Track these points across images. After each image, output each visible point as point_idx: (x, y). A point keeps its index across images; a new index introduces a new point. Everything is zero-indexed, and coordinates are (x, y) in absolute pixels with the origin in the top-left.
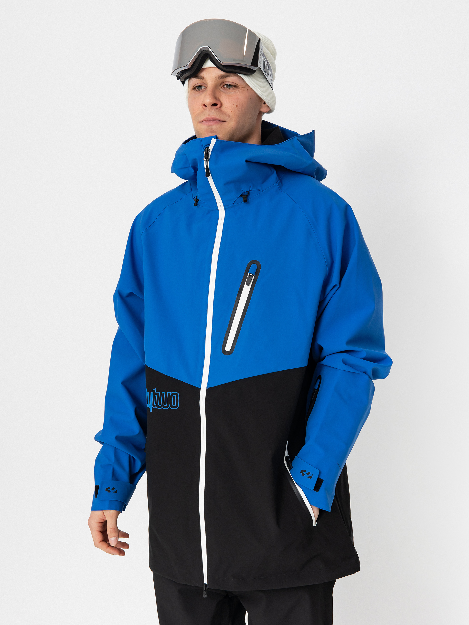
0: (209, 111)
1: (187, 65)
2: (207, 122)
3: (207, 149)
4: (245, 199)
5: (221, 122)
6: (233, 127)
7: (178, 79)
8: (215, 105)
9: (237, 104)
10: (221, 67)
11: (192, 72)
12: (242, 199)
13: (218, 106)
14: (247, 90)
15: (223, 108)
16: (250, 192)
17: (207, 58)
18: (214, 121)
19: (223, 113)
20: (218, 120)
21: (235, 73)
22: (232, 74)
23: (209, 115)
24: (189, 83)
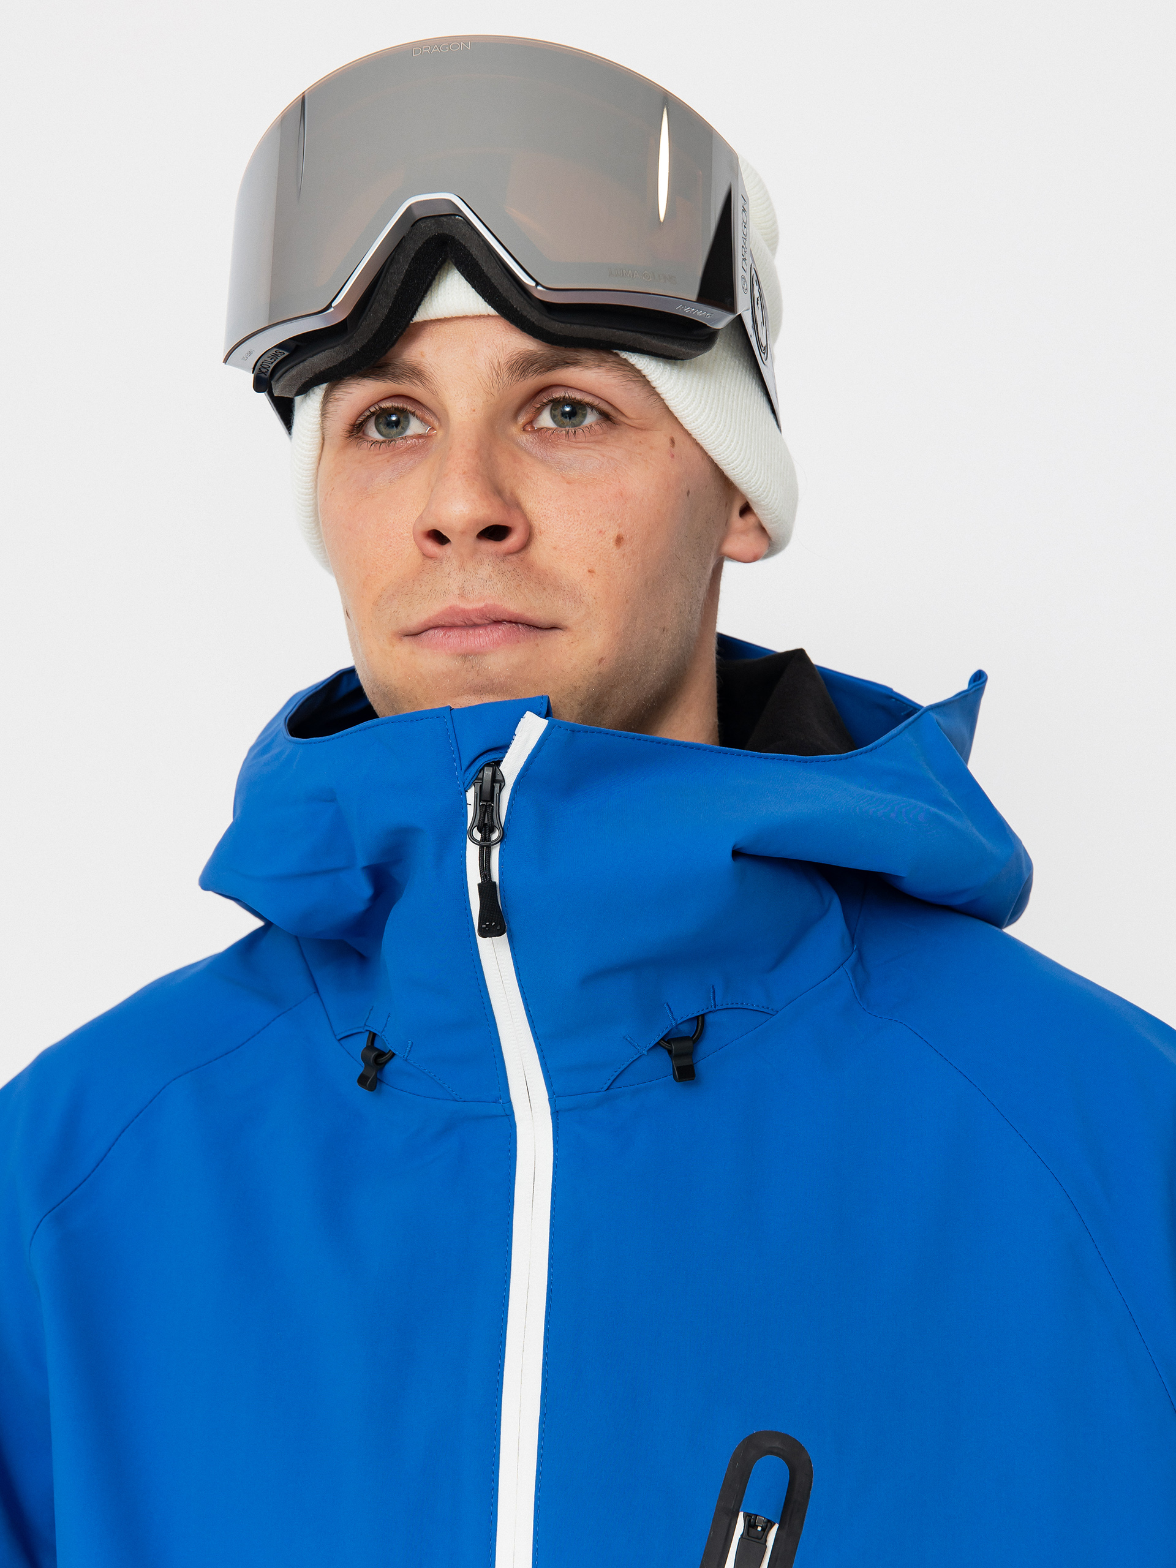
0: (462, 567)
1: (329, 306)
2: (451, 633)
3: (488, 773)
4: (685, 1062)
5: (533, 634)
6: (601, 660)
7: (261, 384)
8: (495, 533)
9: (620, 526)
10: (534, 316)
11: (358, 347)
12: (663, 1063)
13: (513, 541)
14: (673, 442)
15: (542, 552)
16: (709, 1019)
17: (444, 262)
18: (494, 627)
19: (544, 581)
20: (516, 623)
21: (605, 348)
22: (585, 356)
23: (462, 596)
24: (331, 407)
